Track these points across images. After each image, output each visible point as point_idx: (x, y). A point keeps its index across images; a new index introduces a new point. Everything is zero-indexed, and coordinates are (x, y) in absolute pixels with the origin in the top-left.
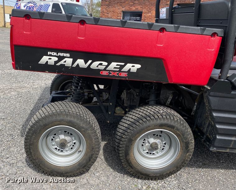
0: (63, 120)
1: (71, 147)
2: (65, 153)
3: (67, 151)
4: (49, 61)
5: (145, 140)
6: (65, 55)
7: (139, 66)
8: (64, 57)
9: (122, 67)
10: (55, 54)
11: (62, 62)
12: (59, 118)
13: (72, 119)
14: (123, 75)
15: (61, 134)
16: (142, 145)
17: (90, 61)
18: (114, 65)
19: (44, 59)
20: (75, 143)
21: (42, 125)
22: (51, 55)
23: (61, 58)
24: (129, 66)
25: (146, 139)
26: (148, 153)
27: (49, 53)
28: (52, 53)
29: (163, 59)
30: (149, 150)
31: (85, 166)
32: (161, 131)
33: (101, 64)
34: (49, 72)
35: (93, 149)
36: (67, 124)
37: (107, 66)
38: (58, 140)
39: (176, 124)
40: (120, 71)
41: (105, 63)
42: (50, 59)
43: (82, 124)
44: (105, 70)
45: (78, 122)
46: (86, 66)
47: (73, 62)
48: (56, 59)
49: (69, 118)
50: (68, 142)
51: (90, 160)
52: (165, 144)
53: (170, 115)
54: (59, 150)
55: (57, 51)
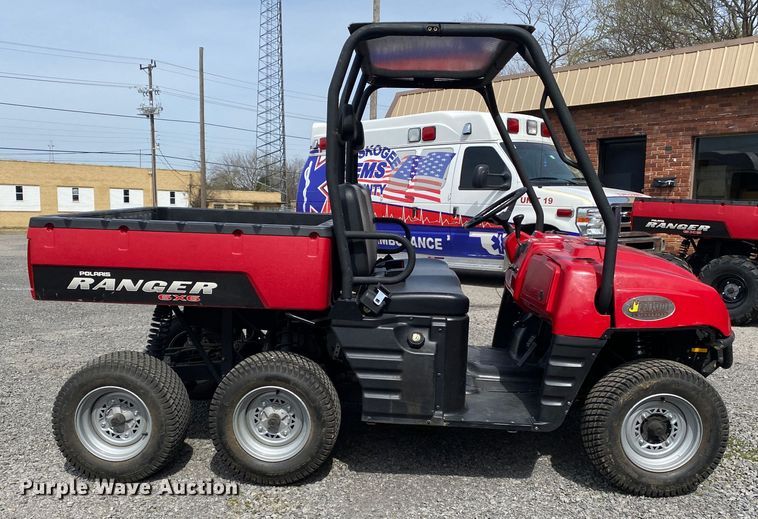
0: (107, 376)
1: (134, 428)
2: (124, 440)
3: (127, 437)
4: (82, 284)
5: (257, 410)
6: (104, 274)
7: (215, 285)
8: (102, 278)
9: (189, 287)
10: (90, 274)
11: (100, 285)
12: (102, 374)
13: (124, 374)
14: (195, 299)
15: (114, 405)
16: (256, 421)
17: (141, 282)
18: (176, 285)
19: (75, 282)
20: (139, 421)
21: (77, 385)
22: (83, 276)
23: (98, 280)
24: (199, 286)
25: (260, 409)
26: (267, 435)
27: (81, 273)
28: (85, 273)
29: (245, 273)
30: (269, 429)
31: (152, 459)
32: (278, 391)
33: (157, 285)
34: (85, 301)
35: (162, 425)
36: (115, 382)
37: (167, 287)
38: (110, 417)
39: (291, 377)
40: (187, 294)
41: (165, 284)
42: (83, 281)
43: (139, 382)
44: (165, 292)
45: (133, 378)
46: (136, 288)
47: (117, 284)
48: (92, 281)
49: (118, 373)
50: (127, 419)
51: (159, 448)
52: (294, 416)
53: (280, 360)
54: (113, 435)
55: (92, 269)
